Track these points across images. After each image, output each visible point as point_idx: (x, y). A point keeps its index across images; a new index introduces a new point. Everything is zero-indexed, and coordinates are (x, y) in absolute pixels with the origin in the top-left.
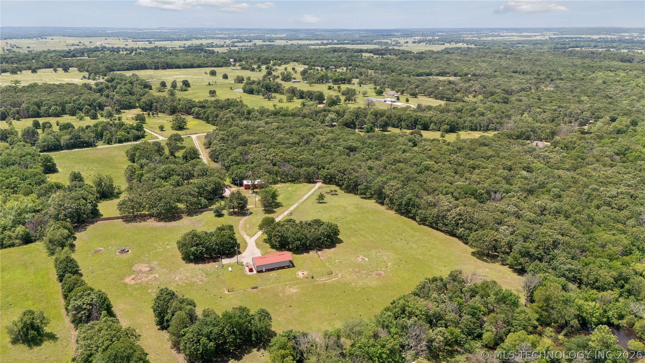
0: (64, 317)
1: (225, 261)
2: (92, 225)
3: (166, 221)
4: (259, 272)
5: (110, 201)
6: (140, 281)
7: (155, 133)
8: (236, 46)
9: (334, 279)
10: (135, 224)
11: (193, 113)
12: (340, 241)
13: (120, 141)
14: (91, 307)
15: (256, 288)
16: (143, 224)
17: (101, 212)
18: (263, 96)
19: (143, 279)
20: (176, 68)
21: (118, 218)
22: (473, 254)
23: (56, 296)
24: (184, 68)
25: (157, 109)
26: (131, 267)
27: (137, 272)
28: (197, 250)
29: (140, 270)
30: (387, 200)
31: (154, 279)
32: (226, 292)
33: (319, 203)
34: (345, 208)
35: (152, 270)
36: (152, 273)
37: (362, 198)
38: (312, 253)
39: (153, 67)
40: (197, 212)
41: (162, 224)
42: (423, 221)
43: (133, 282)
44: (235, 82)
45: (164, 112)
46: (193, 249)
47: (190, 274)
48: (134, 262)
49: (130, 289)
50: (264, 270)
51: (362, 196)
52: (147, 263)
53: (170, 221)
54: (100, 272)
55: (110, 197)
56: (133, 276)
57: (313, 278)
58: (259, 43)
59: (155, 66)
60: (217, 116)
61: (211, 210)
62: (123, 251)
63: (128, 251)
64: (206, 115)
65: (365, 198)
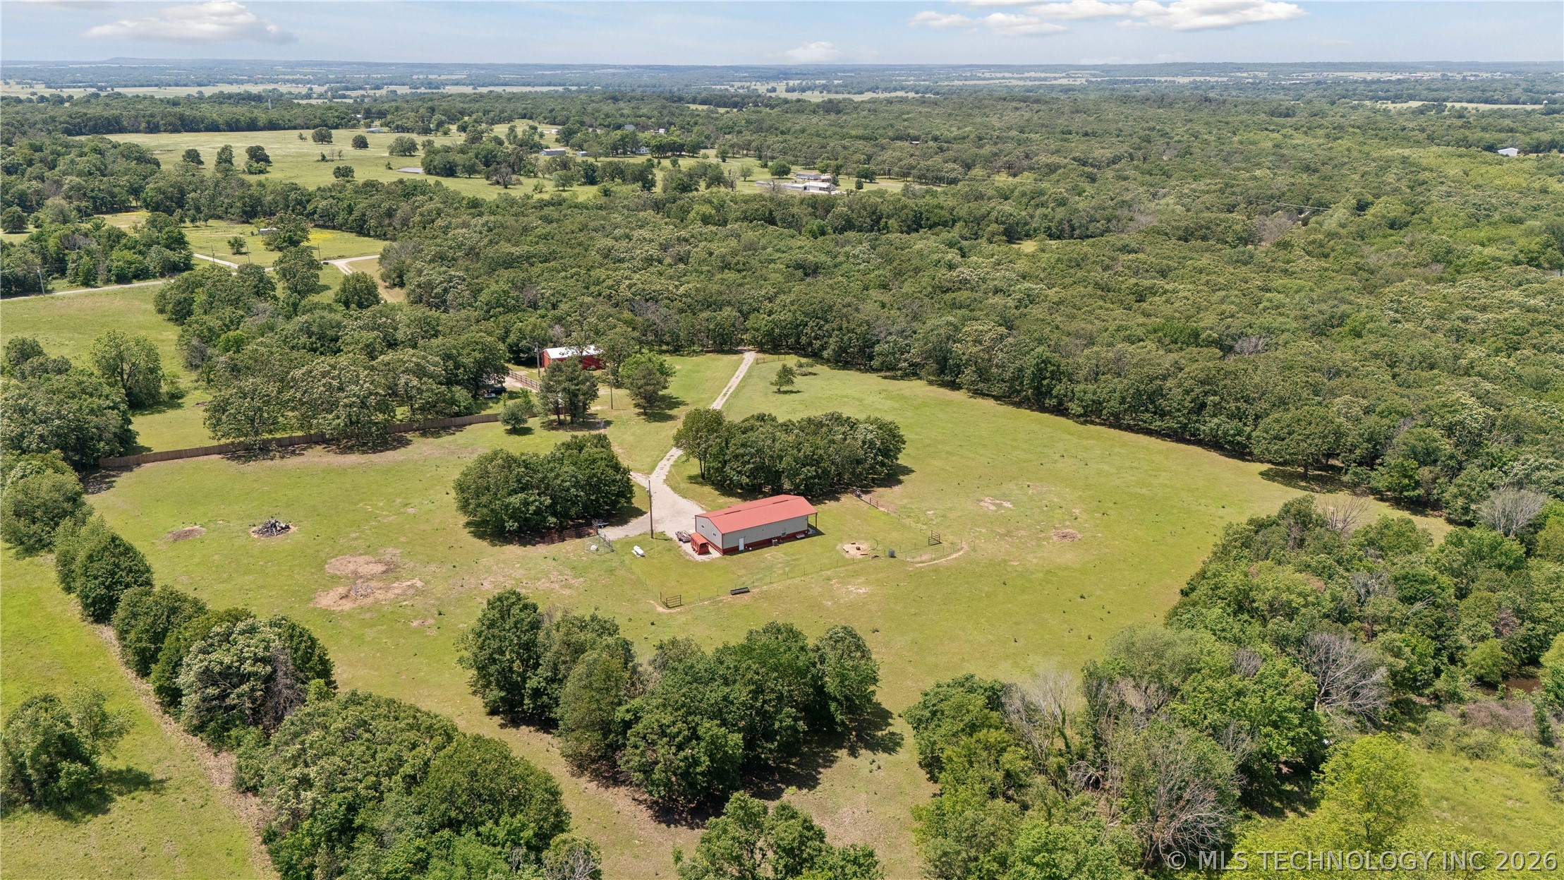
0: (157, 720)
1: (612, 533)
2: (125, 475)
3: (364, 452)
4: (730, 551)
5: (157, 416)
6: (370, 600)
7: (221, 258)
8: (344, 97)
9: (954, 556)
10: (269, 463)
11: (315, 212)
12: (907, 471)
13: (122, 278)
14: (269, 668)
15: (745, 591)
16: (292, 462)
17: (141, 441)
18: (487, 178)
19: (377, 595)
20: (208, 129)
21: (207, 452)
22: (1264, 474)
23: (97, 664)
24: (232, 130)
25: (198, 210)
26: (320, 567)
27: (347, 577)
28: (526, 503)
29: (355, 573)
30: (968, 374)
31: (412, 591)
32: (661, 609)
33: (779, 391)
34: (860, 400)
35: (391, 570)
36: (397, 579)
37: (885, 378)
38: (847, 500)
39: (143, 125)
40: (449, 428)
41: (354, 458)
42: (1092, 414)
43: (347, 605)
44: (391, 153)
45: (220, 218)
46: (515, 500)
47: (521, 571)
48: (322, 555)
49: (347, 624)
50: (742, 548)
51: (883, 374)
52: (366, 554)
53: (375, 450)
54: (221, 587)
55: (151, 406)
56: (342, 590)
57: (892, 556)
58: (402, 90)
59: (148, 123)
60: (390, 214)
61: (493, 418)
62: (271, 528)
63: (287, 527)
64: (356, 214)
65: (894, 378)
